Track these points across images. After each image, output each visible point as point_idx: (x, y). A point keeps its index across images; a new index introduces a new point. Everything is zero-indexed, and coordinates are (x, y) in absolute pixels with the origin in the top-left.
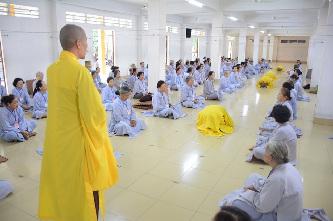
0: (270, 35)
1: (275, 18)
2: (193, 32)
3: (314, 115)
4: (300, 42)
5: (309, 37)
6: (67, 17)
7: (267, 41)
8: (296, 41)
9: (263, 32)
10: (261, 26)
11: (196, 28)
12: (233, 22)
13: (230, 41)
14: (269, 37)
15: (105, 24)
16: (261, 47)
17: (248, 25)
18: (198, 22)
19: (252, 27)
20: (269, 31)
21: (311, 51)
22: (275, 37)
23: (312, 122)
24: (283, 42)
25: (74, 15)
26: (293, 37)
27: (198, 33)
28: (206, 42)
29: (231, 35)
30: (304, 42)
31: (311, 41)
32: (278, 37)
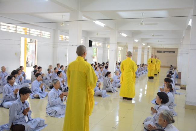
0: (149, 47)
1: (153, 35)
2: (93, 44)
3: (186, 103)
4: (170, 52)
5: (177, 49)
6: (2, 27)
7: (147, 52)
8: (168, 52)
9: (144, 44)
10: (143, 40)
11: (96, 41)
12: (123, 37)
13: (120, 50)
14: (148, 48)
15: (31, 34)
16: (143, 55)
17: (134, 39)
18: (98, 36)
19: (136, 41)
20: (148, 44)
21: (179, 59)
22: (153, 48)
23: (184, 108)
24: (158, 52)
25: (8, 26)
26: (165, 48)
27: (97, 44)
28: (102, 51)
29: (120, 46)
30: (174, 52)
31: (179, 52)
32: (155, 48)
